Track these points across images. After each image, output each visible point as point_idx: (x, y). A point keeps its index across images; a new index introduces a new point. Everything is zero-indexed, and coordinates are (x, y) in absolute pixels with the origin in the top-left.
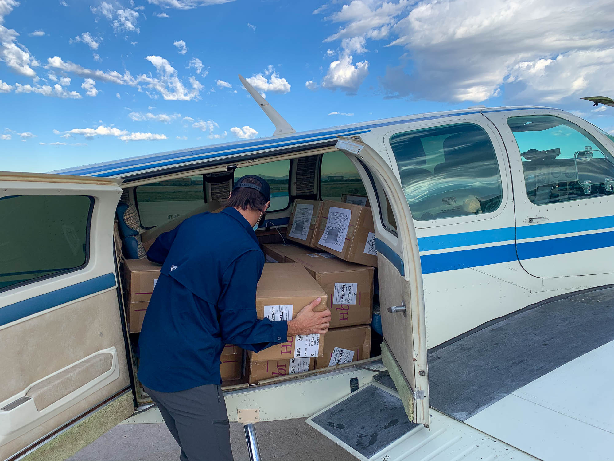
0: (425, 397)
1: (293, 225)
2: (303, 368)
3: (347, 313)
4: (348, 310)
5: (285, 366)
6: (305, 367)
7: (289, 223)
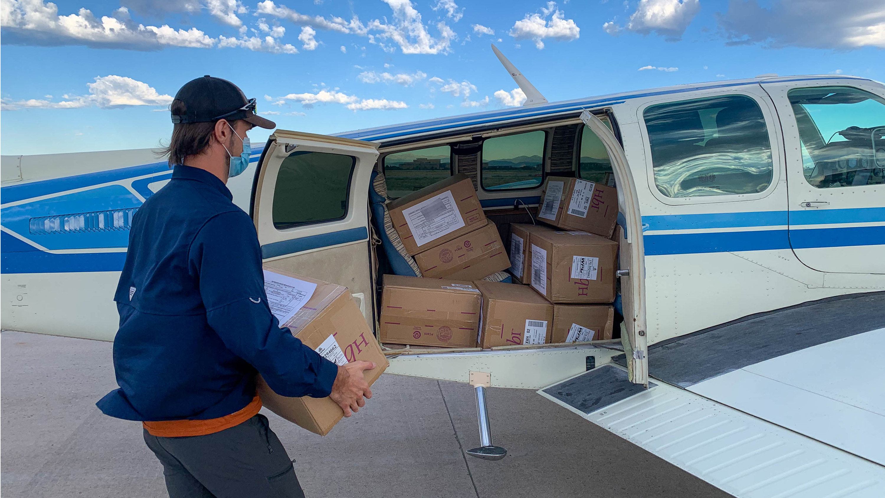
0: (644, 357)
1: (544, 204)
2: (539, 340)
3: (587, 288)
4: (588, 285)
5: (520, 334)
6: (540, 339)
7: (540, 202)
